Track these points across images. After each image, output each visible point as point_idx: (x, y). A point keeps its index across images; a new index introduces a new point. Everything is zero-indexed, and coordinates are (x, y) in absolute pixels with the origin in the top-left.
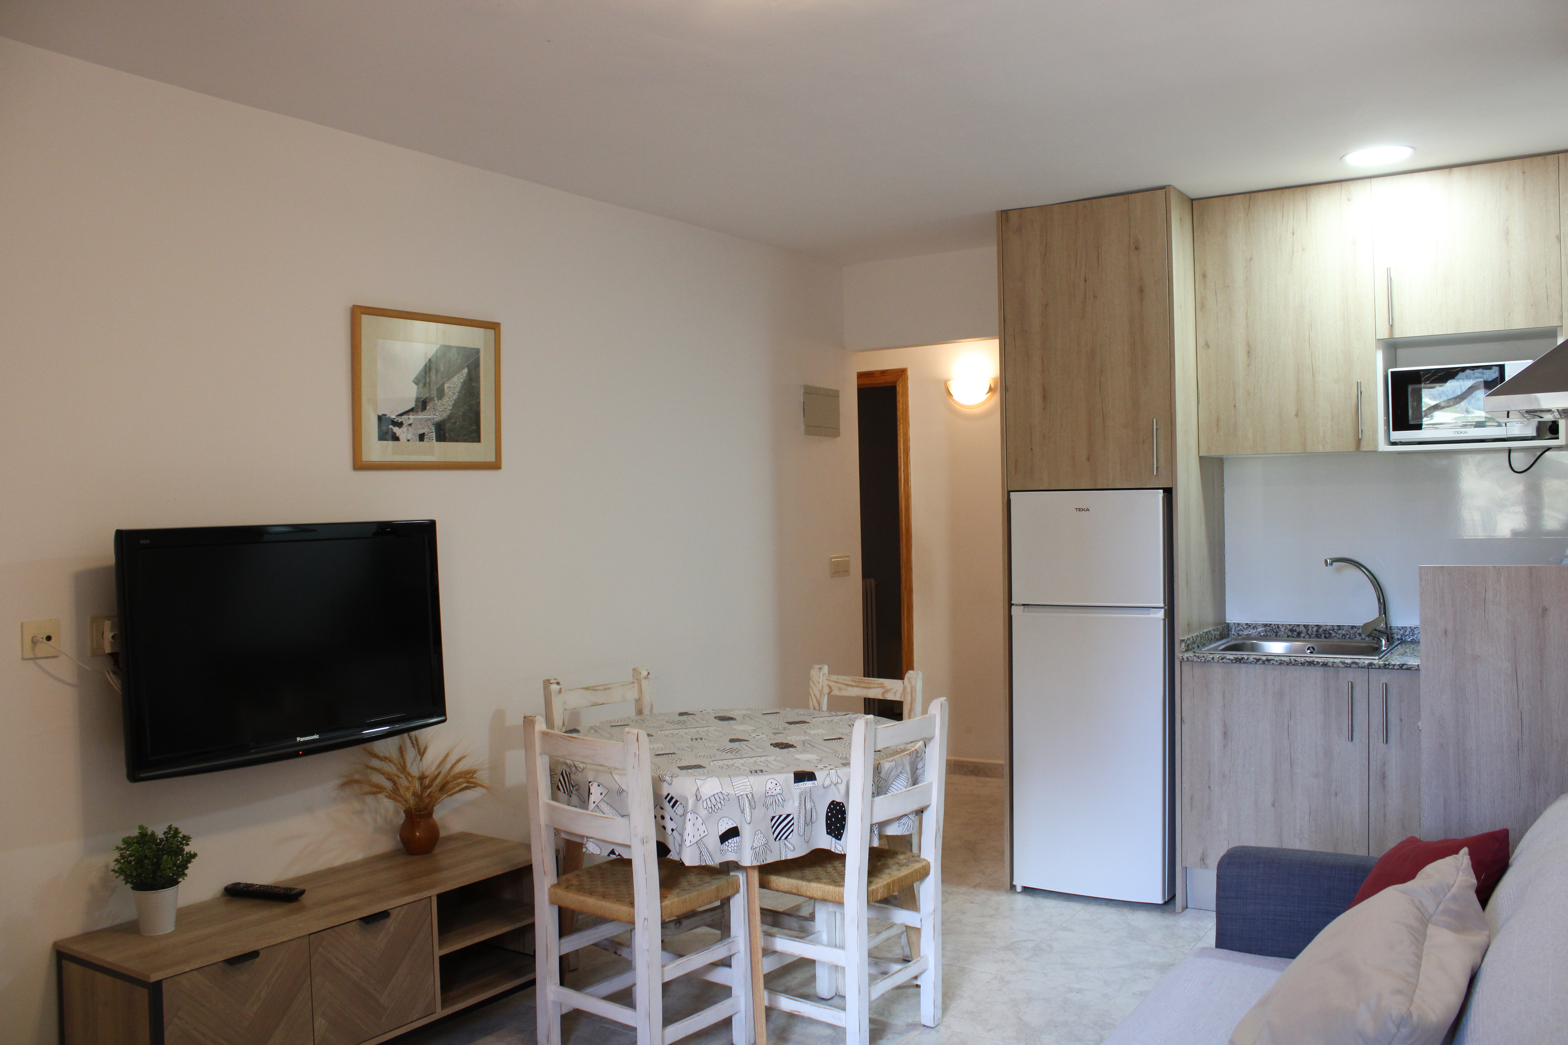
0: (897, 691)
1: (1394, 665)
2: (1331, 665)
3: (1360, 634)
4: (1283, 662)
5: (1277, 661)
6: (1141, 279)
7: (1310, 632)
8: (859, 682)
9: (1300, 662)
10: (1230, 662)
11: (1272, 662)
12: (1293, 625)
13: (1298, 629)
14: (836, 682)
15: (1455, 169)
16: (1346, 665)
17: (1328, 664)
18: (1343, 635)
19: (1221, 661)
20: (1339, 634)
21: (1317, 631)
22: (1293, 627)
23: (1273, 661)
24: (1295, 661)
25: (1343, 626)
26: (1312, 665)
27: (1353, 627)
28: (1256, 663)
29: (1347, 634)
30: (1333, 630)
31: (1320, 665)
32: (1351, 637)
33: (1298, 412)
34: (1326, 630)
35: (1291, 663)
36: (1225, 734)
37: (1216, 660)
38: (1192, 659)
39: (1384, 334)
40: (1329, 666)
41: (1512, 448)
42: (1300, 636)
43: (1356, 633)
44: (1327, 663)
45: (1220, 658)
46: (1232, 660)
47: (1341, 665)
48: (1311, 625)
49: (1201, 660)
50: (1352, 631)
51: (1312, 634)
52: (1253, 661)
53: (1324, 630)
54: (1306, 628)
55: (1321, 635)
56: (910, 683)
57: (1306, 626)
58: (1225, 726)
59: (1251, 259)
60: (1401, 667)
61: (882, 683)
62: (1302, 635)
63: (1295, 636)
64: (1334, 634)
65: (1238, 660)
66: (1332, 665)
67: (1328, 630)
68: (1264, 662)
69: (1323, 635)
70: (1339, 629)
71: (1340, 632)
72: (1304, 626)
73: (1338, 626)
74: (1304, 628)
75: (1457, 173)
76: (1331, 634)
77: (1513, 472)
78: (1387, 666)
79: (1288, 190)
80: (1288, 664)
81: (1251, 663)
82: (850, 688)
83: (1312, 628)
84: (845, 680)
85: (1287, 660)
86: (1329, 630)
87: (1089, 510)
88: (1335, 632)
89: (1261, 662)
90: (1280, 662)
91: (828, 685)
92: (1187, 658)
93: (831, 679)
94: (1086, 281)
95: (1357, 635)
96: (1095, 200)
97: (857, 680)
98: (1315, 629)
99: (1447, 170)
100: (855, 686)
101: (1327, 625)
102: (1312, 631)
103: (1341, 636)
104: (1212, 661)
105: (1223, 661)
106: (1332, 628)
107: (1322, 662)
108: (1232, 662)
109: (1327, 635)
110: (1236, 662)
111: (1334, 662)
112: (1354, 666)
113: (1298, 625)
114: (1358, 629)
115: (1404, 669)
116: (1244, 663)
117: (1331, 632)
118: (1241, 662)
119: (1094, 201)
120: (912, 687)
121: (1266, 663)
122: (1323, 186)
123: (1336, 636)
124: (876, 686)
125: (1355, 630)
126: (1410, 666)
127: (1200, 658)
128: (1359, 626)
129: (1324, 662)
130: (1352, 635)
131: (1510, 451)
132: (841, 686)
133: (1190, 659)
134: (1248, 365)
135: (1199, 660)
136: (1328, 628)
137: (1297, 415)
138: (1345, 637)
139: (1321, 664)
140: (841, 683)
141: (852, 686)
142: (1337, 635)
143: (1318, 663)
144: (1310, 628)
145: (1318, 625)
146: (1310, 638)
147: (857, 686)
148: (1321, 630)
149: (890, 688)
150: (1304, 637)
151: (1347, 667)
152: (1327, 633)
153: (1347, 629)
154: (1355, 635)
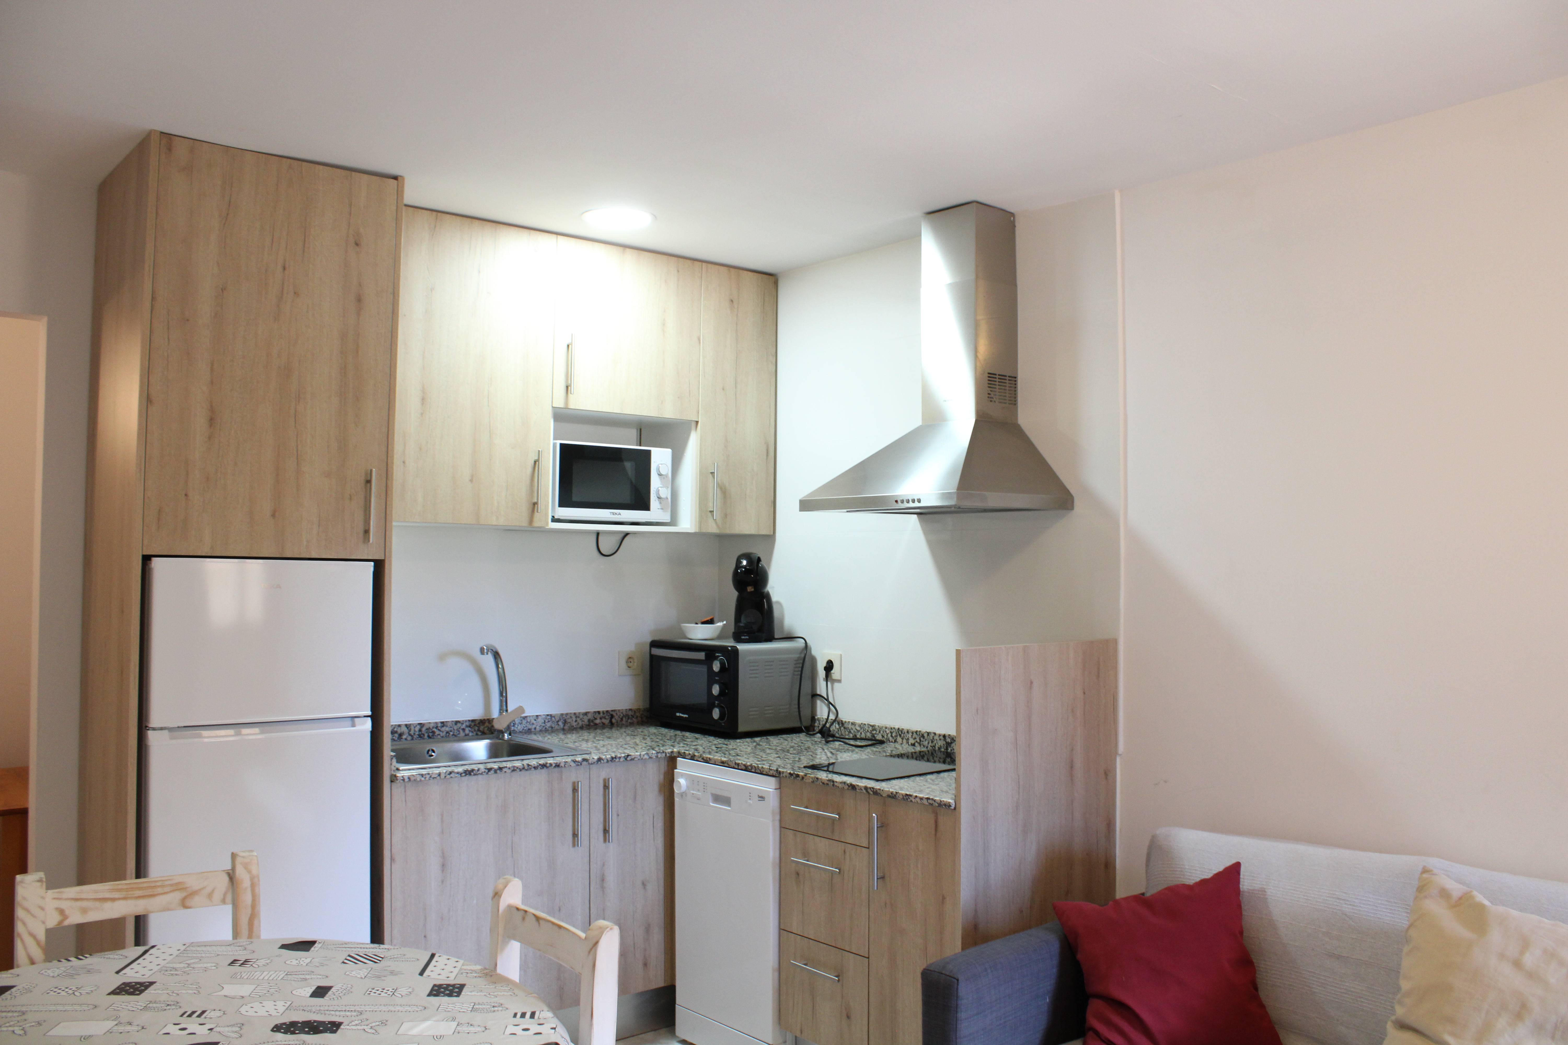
0: (213, 891)
1: (620, 758)
2: (563, 766)
3: (464, 730)
4: (516, 768)
5: (509, 768)
6: (360, 285)
7: (412, 732)
8: (127, 890)
9: (533, 766)
10: (459, 776)
11: (504, 770)
12: (394, 726)
13: (399, 731)
14: (76, 900)
15: (628, 250)
16: (577, 763)
17: (561, 765)
18: (447, 732)
19: (448, 777)
20: (443, 732)
21: (420, 730)
22: (394, 728)
23: (506, 769)
24: (528, 765)
25: (446, 722)
26: (545, 768)
27: (457, 722)
28: (487, 773)
29: (451, 731)
30: (437, 728)
31: (553, 767)
32: (455, 734)
33: (472, 476)
34: (430, 728)
35: (524, 768)
36: (443, 866)
37: (443, 776)
38: (415, 778)
39: (559, 403)
40: (562, 766)
41: (600, 532)
42: (402, 738)
43: (460, 728)
44: (560, 763)
45: (448, 772)
46: (461, 774)
47: (573, 764)
48: (413, 724)
49: (425, 778)
50: (455, 727)
51: (414, 734)
52: (485, 772)
53: (427, 729)
54: (408, 728)
55: (424, 735)
56: (249, 872)
57: (408, 726)
58: (443, 856)
59: (432, 289)
60: (626, 759)
61: (180, 883)
62: (404, 737)
63: (396, 739)
64: (437, 732)
65: (467, 772)
66: (565, 766)
67: (431, 728)
68: (496, 771)
69: (426, 735)
70: (443, 726)
71: (443, 729)
72: (406, 725)
73: (442, 723)
74: (406, 728)
75: (630, 254)
76: (433, 732)
77: (600, 555)
78: (615, 759)
79: (477, 221)
80: (521, 771)
81: (482, 774)
82: (108, 905)
83: (415, 727)
84: (96, 892)
85: (520, 766)
86: (433, 727)
87: (280, 587)
88: (439, 729)
89: (492, 772)
90: (512, 769)
91: (57, 909)
92: (409, 778)
93: (64, 896)
94: (284, 268)
95: (461, 731)
96: (306, 163)
97: (125, 887)
98: (417, 729)
99: (622, 248)
100: (119, 899)
101: (430, 723)
102: (415, 731)
103: (445, 733)
104: (438, 778)
105: (451, 775)
106: (435, 725)
107: (554, 763)
108: (461, 776)
109: (431, 734)
110: (465, 775)
111: (567, 762)
112: (585, 763)
113: (399, 726)
114: (462, 724)
115: (629, 761)
116: (475, 775)
117: (435, 730)
118: (470, 774)
119: (304, 164)
120: (252, 879)
121: (498, 771)
122: (512, 228)
123: (439, 735)
124: (167, 889)
125: (459, 725)
126: (634, 757)
127: (424, 776)
128: (463, 721)
129: (557, 763)
130: (456, 731)
131: (598, 534)
132: (85, 904)
133: (412, 779)
134: (422, 414)
135: (423, 779)
136: (431, 727)
137: (471, 481)
138: (449, 734)
139: (554, 765)
140: (87, 899)
141: (113, 900)
142: (441, 733)
143: (551, 765)
144: (412, 728)
145: (421, 724)
146: (412, 739)
147: (125, 898)
148: (424, 729)
149: (196, 888)
150: (406, 739)
151: (578, 765)
152: (431, 731)
153: (451, 726)
154: (459, 731)
